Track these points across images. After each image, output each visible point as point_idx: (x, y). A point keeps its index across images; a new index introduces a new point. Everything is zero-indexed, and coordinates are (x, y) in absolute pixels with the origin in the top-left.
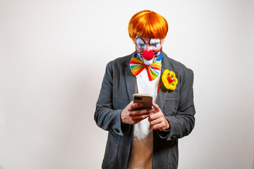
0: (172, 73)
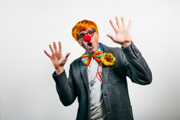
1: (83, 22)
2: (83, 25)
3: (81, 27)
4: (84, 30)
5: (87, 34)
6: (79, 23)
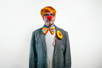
0: (60, 32)
1: (49, 7)
2: (49, 9)
3: (48, 10)
4: (49, 12)
5: (50, 15)
6: (47, 7)
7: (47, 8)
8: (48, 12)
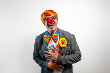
2: (49, 12)
4: (50, 15)
5: (51, 18)
7: (46, 12)
8: (48, 15)
